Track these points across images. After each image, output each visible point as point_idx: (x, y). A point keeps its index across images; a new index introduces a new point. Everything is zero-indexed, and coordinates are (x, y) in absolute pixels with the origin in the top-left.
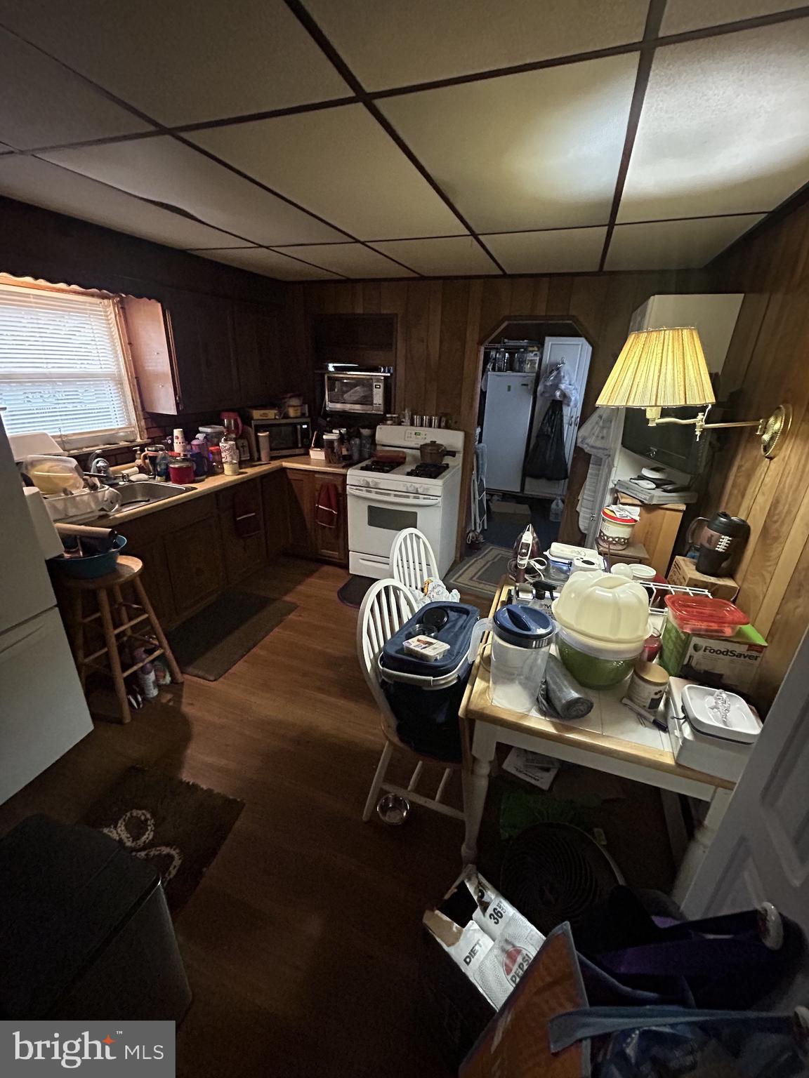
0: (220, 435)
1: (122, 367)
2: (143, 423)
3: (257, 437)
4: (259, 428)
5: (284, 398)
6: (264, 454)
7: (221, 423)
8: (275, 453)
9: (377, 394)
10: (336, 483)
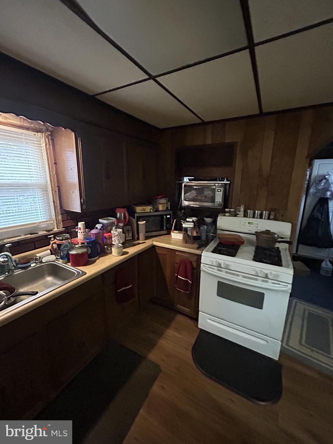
0: (112, 224)
1: (48, 179)
2: (60, 217)
3: (138, 225)
4: (139, 219)
5: (157, 199)
6: (141, 236)
7: (115, 216)
8: (149, 234)
9: (218, 195)
10: (191, 260)
